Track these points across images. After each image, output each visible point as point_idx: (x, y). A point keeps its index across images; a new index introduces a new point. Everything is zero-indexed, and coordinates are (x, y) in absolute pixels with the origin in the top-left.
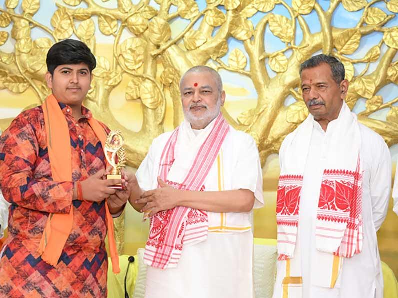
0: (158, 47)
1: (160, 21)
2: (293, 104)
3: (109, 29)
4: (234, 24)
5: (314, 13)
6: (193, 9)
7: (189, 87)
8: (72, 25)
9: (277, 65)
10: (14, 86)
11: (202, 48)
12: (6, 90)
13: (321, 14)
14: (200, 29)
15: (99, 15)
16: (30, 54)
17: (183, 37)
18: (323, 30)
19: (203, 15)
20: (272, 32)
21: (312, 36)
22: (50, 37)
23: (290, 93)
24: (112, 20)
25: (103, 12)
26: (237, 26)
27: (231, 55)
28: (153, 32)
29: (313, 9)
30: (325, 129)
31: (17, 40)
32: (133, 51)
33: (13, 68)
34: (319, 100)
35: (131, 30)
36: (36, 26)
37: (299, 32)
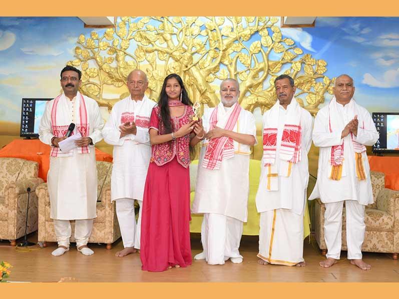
0: (187, 67)
1: (188, 54)
2: (250, 96)
3: (163, 57)
4: (223, 57)
5: (260, 53)
6: (204, 49)
7: (225, 87)
8: (145, 55)
9: (242, 77)
10: (117, 84)
11: (208, 68)
12: (112, 86)
13: (264, 54)
14: (206, 59)
15: (158, 50)
16: (124, 68)
17: (198, 62)
18: (264, 61)
19: (208, 52)
20: (241, 61)
21: (259, 64)
22: (134, 60)
23: (248, 91)
24: (165, 53)
25: (160, 49)
26: (224, 58)
27: (221, 71)
28: (185, 60)
29: (260, 51)
30: (286, 108)
31: (118, 61)
32: (174, 68)
33: (116, 75)
34: (284, 93)
35: (174, 58)
36: (127, 55)
37: (253, 61)
